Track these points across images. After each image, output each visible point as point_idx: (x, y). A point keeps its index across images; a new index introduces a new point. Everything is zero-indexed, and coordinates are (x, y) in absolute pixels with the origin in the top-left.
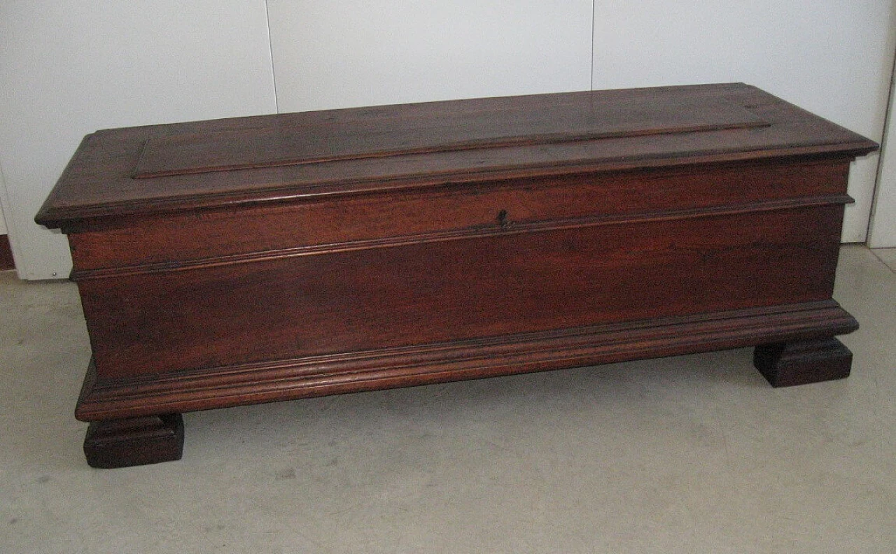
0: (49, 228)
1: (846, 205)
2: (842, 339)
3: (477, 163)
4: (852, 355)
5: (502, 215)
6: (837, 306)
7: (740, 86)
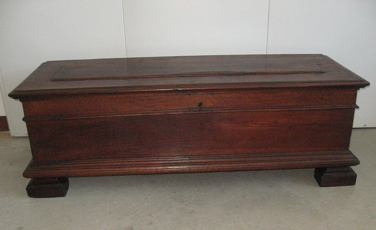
0: (14, 99)
1: (355, 109)
2: (353, 168)
3: (191, 82)
4: (356, 175)
5: (200, 104)
6: (351, 153)
7: (321, 55)
